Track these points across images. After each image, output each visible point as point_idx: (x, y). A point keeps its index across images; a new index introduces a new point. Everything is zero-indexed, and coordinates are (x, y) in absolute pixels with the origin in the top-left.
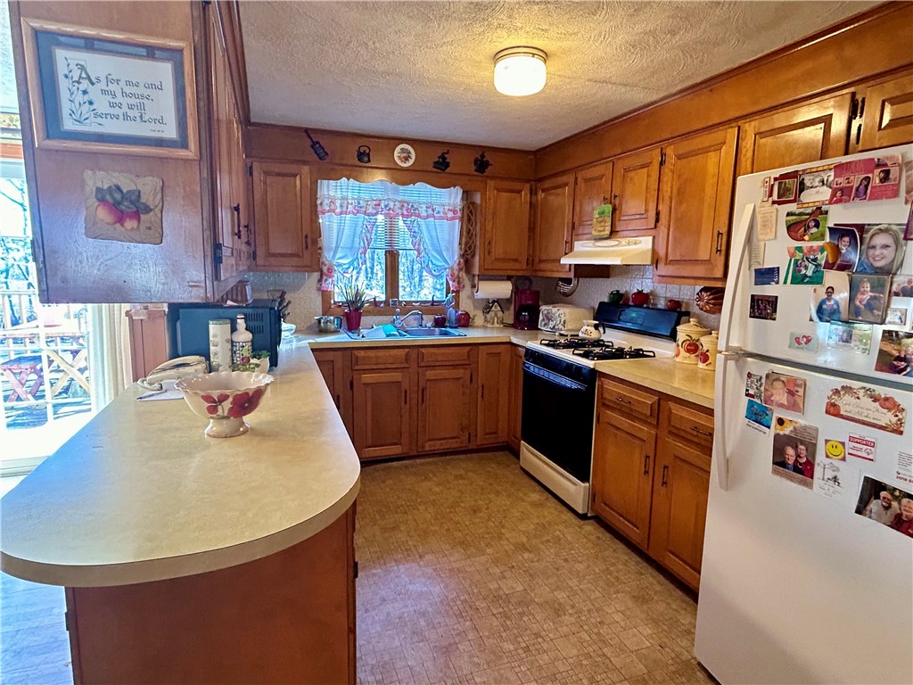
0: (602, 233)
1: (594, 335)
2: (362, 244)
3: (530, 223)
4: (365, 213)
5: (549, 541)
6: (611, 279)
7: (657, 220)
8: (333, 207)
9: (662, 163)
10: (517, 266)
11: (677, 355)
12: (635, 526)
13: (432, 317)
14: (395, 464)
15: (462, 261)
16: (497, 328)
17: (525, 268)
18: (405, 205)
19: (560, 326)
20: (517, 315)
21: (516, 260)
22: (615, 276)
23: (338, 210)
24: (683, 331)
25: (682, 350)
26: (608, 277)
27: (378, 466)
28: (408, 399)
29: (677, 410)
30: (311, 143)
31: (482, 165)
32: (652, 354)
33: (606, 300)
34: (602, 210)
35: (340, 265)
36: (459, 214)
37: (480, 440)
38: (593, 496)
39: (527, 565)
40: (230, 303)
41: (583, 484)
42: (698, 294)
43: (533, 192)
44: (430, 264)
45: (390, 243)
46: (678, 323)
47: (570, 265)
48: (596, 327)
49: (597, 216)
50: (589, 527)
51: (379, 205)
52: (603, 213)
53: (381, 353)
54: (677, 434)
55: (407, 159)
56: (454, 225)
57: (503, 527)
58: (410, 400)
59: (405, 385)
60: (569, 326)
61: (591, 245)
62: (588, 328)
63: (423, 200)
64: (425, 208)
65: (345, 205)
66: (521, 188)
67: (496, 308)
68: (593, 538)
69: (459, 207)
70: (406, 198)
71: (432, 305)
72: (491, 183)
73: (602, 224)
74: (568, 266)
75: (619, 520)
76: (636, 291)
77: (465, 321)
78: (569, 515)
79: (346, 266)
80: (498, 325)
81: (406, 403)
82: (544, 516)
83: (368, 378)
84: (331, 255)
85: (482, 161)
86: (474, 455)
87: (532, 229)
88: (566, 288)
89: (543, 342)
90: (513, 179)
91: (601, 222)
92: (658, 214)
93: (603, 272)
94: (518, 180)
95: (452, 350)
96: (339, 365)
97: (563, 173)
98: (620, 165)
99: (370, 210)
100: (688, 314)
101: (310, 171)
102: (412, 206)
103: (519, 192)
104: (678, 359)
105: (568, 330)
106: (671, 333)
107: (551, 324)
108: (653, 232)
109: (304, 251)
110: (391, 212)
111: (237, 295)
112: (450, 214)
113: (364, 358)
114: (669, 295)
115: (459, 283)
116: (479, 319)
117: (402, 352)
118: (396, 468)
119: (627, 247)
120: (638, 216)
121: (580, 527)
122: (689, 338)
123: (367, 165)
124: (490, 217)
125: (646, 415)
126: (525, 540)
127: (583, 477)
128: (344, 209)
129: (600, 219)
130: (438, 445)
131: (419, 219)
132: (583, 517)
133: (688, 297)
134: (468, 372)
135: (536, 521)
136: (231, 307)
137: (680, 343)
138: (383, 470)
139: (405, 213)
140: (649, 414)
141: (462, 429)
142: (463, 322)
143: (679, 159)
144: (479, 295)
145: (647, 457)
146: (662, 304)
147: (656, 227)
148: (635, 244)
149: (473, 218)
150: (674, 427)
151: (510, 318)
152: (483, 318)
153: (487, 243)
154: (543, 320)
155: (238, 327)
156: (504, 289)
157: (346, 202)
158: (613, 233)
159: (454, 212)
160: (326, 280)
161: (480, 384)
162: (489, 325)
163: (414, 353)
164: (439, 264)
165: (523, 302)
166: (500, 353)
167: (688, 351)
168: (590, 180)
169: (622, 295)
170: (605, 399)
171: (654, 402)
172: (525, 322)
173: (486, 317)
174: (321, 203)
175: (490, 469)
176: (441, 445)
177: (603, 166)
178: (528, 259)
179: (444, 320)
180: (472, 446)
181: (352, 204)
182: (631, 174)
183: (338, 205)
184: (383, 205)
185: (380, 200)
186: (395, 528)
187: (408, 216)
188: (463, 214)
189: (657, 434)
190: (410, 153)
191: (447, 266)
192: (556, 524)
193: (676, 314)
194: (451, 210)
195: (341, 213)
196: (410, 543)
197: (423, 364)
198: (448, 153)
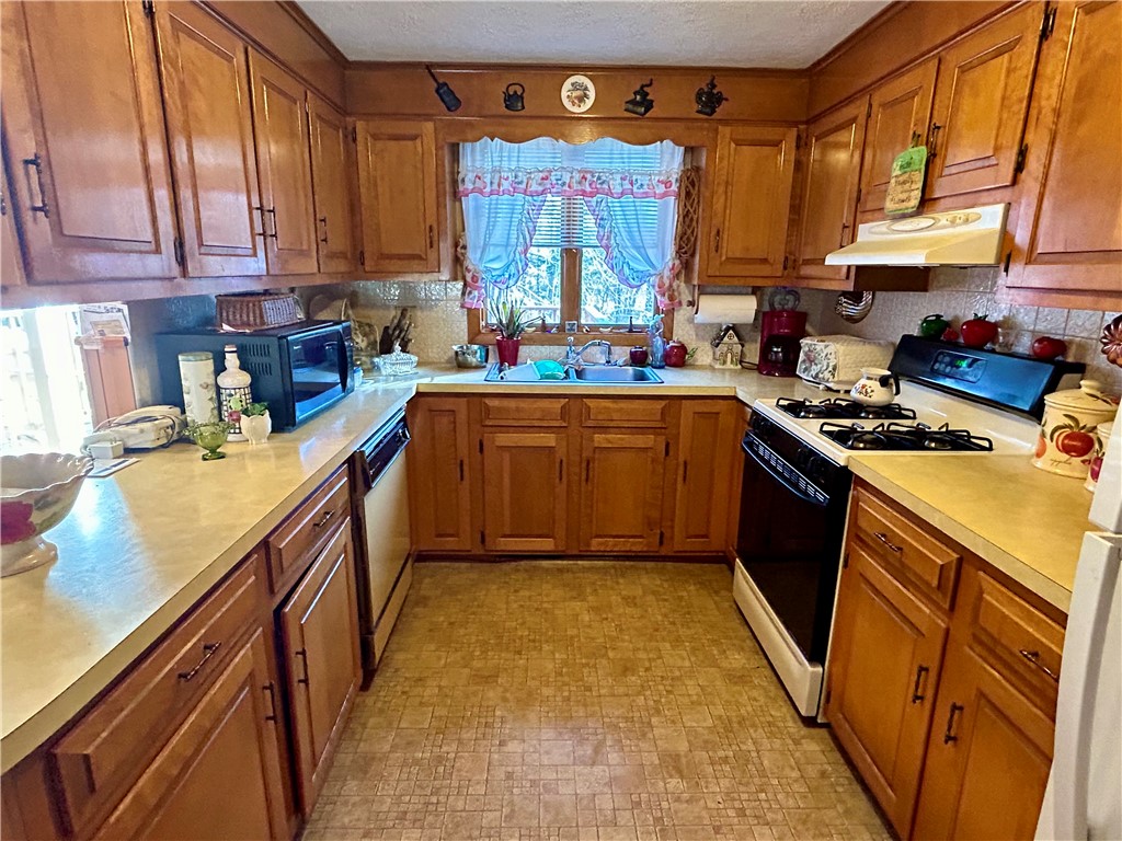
0: (905, 204)
1: (879, 395)
2: (521, 240)
3: (793, 197)
4: (525, 193)
5: (725, 760)
6: (928, 294)
7: (1020, 167)
8: (479, 184)
9: (1045, 34)
10: (765, 270)
11: (1039, 455)
12: (890, 786)
13: (628, 350)
14: (545, 563)
15: (677, 262)
16: (731, 369)
17: (779, 274)
18: (588, 176)
19: (827, 375)
20: (765, 351)
21: (764, 261)
22: (938, 288)
23: (488, 190)
24: (1059, 406)
25: (1051, 446)
26: (926, 290)
27: (523, 563)
28: (564, 473)
29: (994, 596)
30: (435, 85)
31: (710, 101)
32: (986, 444)
33: (916, 332)
34: (907, 159)
35: (488, 270)
36: (674, 187)
37: (679, 543)
38: (829, 693)
39: (665, 805)
40: (226, 328)
41: (810, 669)
42: (1108, 328)
43: (802, 145)
44: (626, 268)
45: (568, 237)
46: (1051, 387)
47: (849, 267)
48: (884, 381)
49: (898, 172)
50: (814, 746)
51: (547, 178)
52: (909, 164)
53: (523, 404)
54: (992, 648)
55: (581, 99)
56: (666, 205)
57: (658, 712)
58: (568, 475)
59: (561, 453)
60: (842, 375)
61: (884, 229)
62: (869, 383)
63: (617, 166)
64: (619, 181)
65: (496, 181)
66: (777, 138)
67: (731, 339)
68: (812, 772)
69: (675, 176)
70: (590, 166)
71: (631, 331)
72: (725, 131)
73: (907, 186)
74: (845, 270)
75: (865, 760)
76: (972, 318)
77: (678, 358)
78: (784, 710)
79: (497, 273)
80: (732, 367)
81: (561, 479)
82: (738, 704)
83: (503, 439)
84: (478, 255)
85: (710, 94)
86: (669, 565)
87: (796, 208)
88: (851, 310)
89: (782, 402)
90: (764, 122)
91: (904, 183)
92: (1023, 153)
93: (914, 279)
94: (774, 122)
95: (636, 404)
96: (462, 416)
97: (850, 100)
98: (954, 59)
99: (534, 187)
100: (1080, 369)
101: (436, 129)
102: (599, 178)
103: (776, 144)
104: (1039, 463)
105: (839, 382)
106: (1032, 407)
107: (814, 369)
108: (1007, 194)
109: (429, 251)
110: (566, 188)
111: (248, 316)
112: (661, 189)
113: (499, 409)
114: (1041, 327)
115: (671, 298)
116: (704, 354)
117: (557, 405)
118: (547, 570)
119: (951, 230)
120: (979, 164)
121: (797, 742)
122: (1068, 422)
123: (522, 113)
124: (721, 189)
125: (928, 584)
126: (683, 747)
127: (815, 654)
128: (495, 187)
129: (901, 179)
130: (610, 544)
131: (610, 199)
132: (809, 722)
133: (1085, 334)
134: (662, 440)
135: (720, 711)
136: (227, 333)
137: (1048, 430)
138: (526, 571)
139: (588, 189)
140: (935, 583)
141: (650, 524)
142: (674, 359)
143: (1087, 13)
144: (699, 318)
145: (922, 669)
146: (1024, 345)
147: (1015, 182)
148: (967, 221)
149: (694, 192)
150: (984, 630)
151: (754, 356)
152: (711, 353)
153: (714, 232)
154: (804, 361)
155: (227, 364)
156: (743, 309)
157: (497, 175)
158: (926, 203)
159: (667, 184)
160: (470, 293)
161: (681, 460)
162: (717, 366)
163: (576, 406)
164: (641, 268)
165: (776, 332)
166: (718, 413)
167: (1066, 449)
168: (896, 102)
169: (948, 324)
170: (860, 528)
171: (949, 563)
172: (776, 361)
173: (714, 353)
174: (463, 180)
175: (685, 594)
176: (615, 545)
177: (920, 71)
178: (786, 258)
179: (645, 354)
180: (664, 551)
181: (507, 179)
182: (971, 76)
183: (488, 181)
184: (553, 178)
185: (550, 171)
186: (489, 679)
187: (592, 195)
188: (679, 188)
189: (947, 631)
190: (586, 89)
191: (652, 272)
192: (754, 725)
193: (1050, 369)
194: (662, 182)
195: (491, 193)
196: (498, 713)
197: (590, 423)
198: (650, 85)
